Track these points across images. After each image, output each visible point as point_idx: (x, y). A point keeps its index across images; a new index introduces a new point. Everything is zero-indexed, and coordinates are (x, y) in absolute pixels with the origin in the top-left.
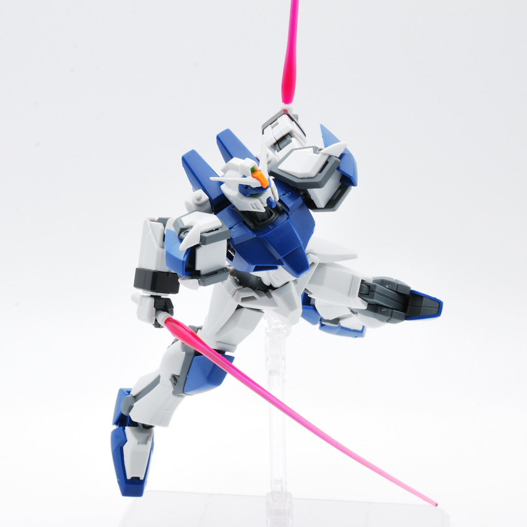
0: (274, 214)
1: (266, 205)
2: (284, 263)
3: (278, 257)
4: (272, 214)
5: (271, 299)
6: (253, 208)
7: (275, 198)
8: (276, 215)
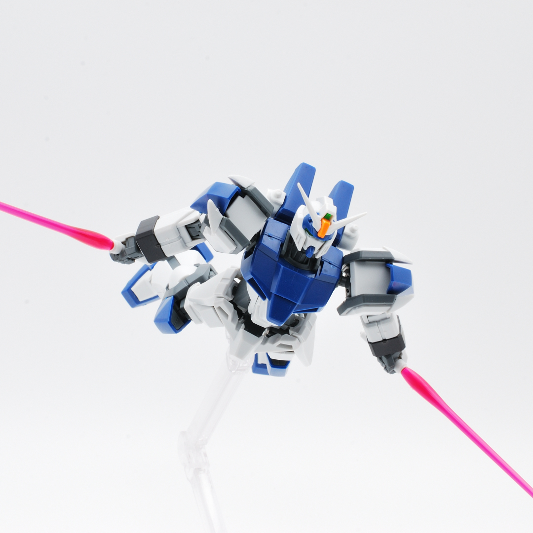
0: (308, 265)
1: (305, 249)
2: (271, 301)
3: (273, 290)
4: (306, 263)
5: (236, 331)
6: (297, 239)
7: (317, 253)
8: (308, 267)
